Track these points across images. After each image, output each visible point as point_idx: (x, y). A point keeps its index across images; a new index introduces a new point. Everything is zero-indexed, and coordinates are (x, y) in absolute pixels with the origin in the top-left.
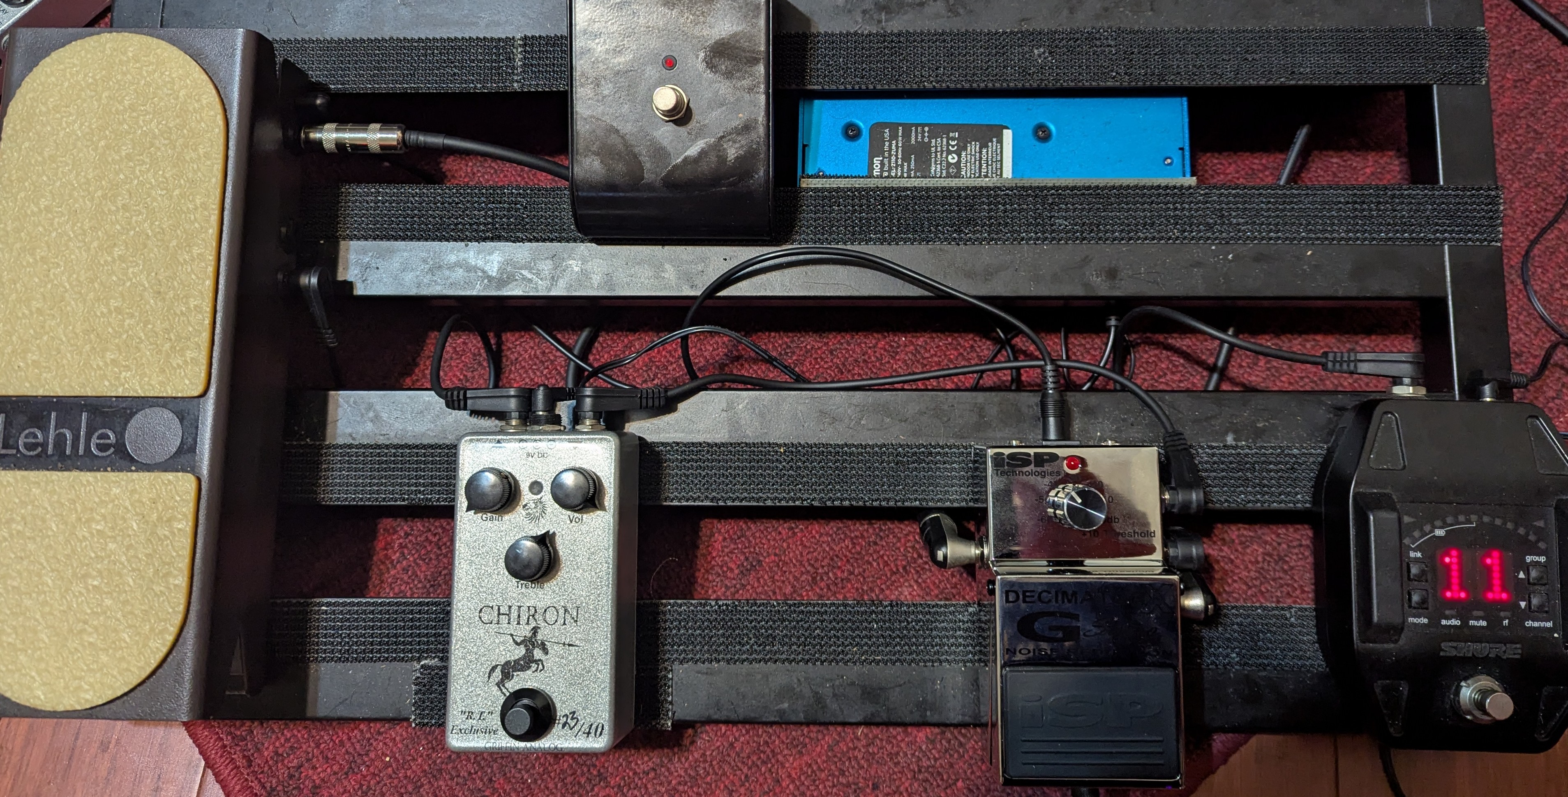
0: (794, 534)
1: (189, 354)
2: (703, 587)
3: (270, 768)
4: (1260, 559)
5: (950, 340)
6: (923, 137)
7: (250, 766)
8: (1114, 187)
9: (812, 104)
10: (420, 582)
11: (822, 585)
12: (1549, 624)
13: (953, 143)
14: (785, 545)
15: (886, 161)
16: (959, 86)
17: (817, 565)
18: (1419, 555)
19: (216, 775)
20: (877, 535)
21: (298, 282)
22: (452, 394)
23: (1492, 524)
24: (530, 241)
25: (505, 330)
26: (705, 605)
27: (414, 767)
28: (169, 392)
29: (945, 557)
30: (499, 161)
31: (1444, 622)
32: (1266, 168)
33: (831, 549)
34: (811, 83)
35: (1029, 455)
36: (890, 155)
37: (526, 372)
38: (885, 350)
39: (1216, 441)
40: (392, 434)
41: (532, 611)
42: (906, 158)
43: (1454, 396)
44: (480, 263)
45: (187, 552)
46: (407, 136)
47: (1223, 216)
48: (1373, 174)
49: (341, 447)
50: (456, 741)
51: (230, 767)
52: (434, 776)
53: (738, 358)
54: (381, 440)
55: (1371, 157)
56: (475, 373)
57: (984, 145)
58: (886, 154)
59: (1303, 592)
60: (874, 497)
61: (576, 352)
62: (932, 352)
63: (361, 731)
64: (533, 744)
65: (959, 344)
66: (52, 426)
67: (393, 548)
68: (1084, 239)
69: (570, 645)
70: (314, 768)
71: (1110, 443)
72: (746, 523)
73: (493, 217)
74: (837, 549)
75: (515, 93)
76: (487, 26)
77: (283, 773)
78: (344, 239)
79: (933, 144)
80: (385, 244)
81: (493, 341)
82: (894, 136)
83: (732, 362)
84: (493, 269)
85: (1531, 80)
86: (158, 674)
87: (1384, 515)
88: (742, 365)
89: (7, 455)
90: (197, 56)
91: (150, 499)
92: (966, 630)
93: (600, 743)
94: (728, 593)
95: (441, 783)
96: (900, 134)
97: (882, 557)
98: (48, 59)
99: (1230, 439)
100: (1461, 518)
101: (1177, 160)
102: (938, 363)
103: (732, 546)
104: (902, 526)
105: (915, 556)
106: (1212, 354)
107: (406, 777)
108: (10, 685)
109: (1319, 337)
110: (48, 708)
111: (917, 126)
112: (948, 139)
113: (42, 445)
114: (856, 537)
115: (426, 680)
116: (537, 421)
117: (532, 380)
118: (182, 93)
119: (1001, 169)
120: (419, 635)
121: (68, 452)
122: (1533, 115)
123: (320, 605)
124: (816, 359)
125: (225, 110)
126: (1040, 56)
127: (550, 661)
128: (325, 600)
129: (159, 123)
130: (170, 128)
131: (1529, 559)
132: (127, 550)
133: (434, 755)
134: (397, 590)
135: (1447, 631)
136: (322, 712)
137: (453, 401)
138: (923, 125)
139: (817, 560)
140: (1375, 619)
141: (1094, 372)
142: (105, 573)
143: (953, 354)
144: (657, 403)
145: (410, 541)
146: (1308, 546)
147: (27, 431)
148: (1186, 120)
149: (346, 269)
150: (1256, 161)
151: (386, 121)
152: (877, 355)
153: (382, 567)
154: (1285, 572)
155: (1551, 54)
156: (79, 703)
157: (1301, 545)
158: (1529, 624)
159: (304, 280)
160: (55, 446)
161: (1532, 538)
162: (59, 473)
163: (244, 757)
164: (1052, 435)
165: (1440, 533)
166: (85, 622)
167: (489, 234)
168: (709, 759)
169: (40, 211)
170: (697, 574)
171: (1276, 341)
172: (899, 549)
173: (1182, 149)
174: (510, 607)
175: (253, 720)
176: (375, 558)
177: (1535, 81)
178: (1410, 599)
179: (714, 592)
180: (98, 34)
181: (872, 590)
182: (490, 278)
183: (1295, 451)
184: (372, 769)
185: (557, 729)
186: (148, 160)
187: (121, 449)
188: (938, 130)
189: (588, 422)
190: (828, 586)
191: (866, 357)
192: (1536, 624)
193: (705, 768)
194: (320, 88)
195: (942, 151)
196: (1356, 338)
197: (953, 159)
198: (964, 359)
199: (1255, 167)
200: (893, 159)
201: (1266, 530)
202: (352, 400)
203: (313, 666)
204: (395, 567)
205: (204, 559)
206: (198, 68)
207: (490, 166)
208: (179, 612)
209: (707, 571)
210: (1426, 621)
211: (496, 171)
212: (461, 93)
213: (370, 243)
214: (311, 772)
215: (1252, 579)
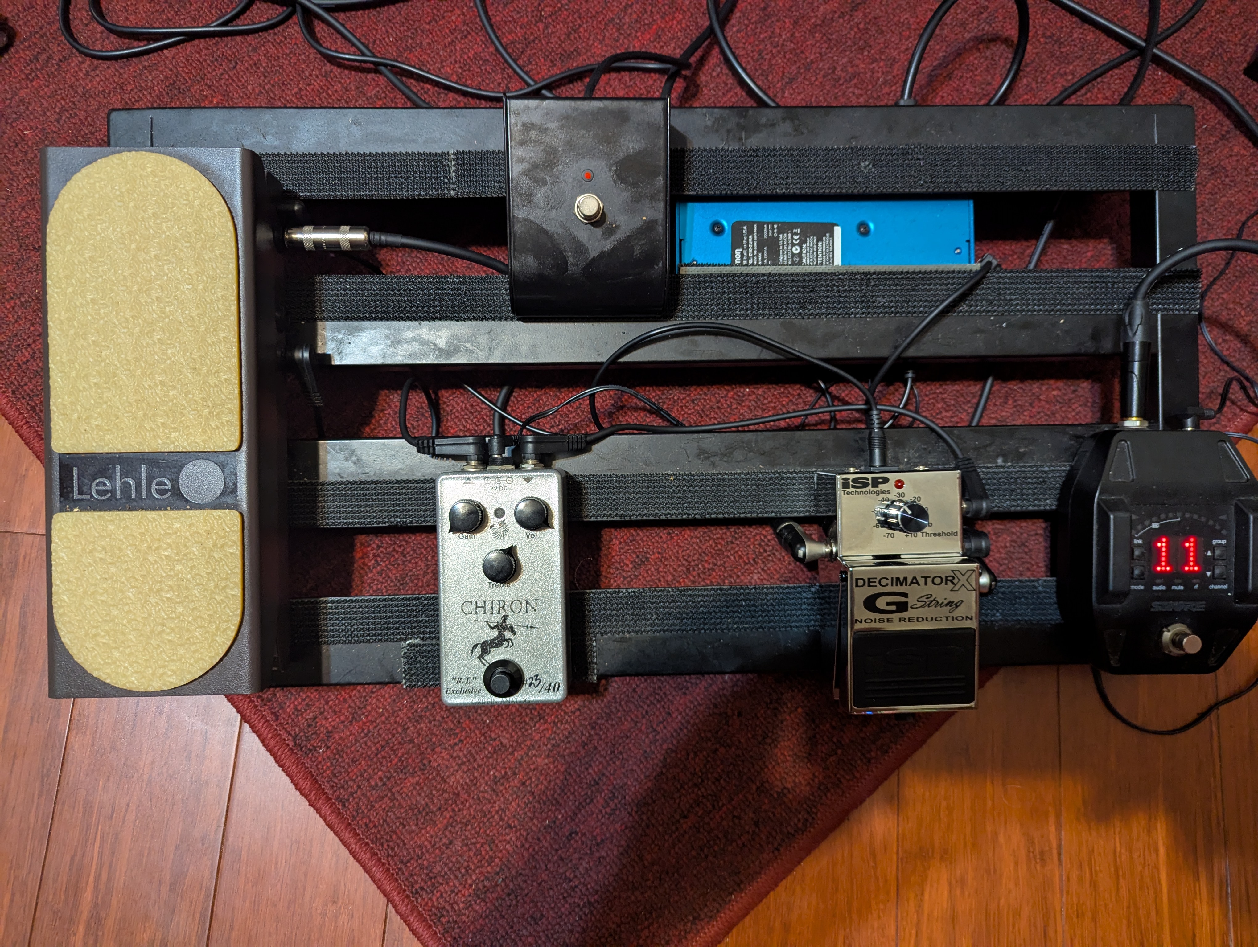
0: (672, 538)
1: (225, 418)
2: (606, 578)
3: (293, 720)
4: (1008, 545)
5: (782, 390)
6: (773, 233)
7: (277, 720)
8: (920, 272)
9: (686, 206)
10: (392, 581)
11: (695, 573)
12: (1225, 587)
13: (797, 237)
14: (665, 546)
15: (745, 252)
16: (803, 192)
17: (690, 559)
18: (1140, 542)
19: (253, 728)
20: (733, 536)
21: (293, 356)
22: (423, 443)
23: (1192, 518)
24: (470, 320)
25: (441, 388)
26: (619, 592)
27: (402, 716)
28: (211, 447)
29: (805, 554)
30: (423, 252)
31: (1155, 588)
32: (1015, 253)
33: (700, 547)
34: (689, 190)
35: (867, 479)
36: (748, 248)
37: (460, 420)
38: (734, 399)
39: (990, 463)
40: (372, 474)
41: (502, 604)
42: (760, 250)
43: (1158, 426)
44: (432, 338)
45: (239, 570)
46: (371, 236)
47: (1000, 294)
48: (1092, 256)
49: (333, 483)
50: (451, 700)
51: (262, 721)
52: (417, 721)
53: (622, 407)
54: (363, 478)
55: (1091, 244)
56: (420, 422)
57: (820, 239)
58: (745, 247)
59: (1038, 567)
60: (742, 511)
61: (499, 404)
62: (769, 399)
63: (359, 691)
64: (508, 699)
65: (789, 393)
66: (118, 477)
67: (368, 557)
68: (897, 313)
69: (531, 627)
70: (326, 719)
71: (921, 468)
72: (635, 531)
73: (440, 301)
74: (704, 547)
75: (452, 199)
76: (425, 142)
77: (302, 722)
78: (321, 320)
79: (781, 238)
80: (356, 323)
81: (433, 397)
82: (750, 232)
83: (618, 411)
84: (442, 343)
85: (1207, 183)
86: (224, 660)
87: (1121, 514)
88: (625, 413)
89: (82, 500)
90: (205, 171)
91: (205, 531)
92: (809, 604)
93: (558, 696)
94: (626, 582)
95: (422, 725)
96: (755, 230)
97: (737, 552)
98: (79, 175)
99: (1000, 461)
100: (1171, 515)
101: (965, 251)
102: (774, 408)
103: (627, 548)
104: (751, 529)
105: (762, 551)
106: (974, 397)
107: (396, 722)
108: (108, 674)
109: (1052, 382)
110: (142, 689)
111: (768, 223)
112: (793, 234)
113: (111, 491)
114: (718, 538)
115: (412, 655)
116: (495, 462)
117: (465, 427)
118: (197, 203)
119: (833, 257)
120: (403, 622)
121: (133, 496)
122: (1207, 211)
123: (326, 602)
124: (681, 407)
125: (233, 218)
126: (865, 168)
127: (517, 640)
128: (331, 599)
129: (180, 229)
130: (188, 233)
131: (1215, 542)
132: (192, 569)
133: (415, 706)
134: (375, 588)
135: (1156, 594)
136: (334, 681)
137: (424, 447)
138: (773, 223)
139: (689, 556)
140: (1111, 588)
141: (895, 412)
142: (175, 588)
143: (785, 401)
144: (575, 446)
145: (382, 552)
146: (1041, 535)
147: (97, 481)
148: (972, 218)
149: (324, 344)
150: (1007, 247)
151: (355, 225)
152: (728, 402)
153: (361, 571)
154: (1026, 553)
155: (1222, 163)
156: (165, 685)
157: (1037, 534)
158: (1212, 587)
159: (298, 355)
160: (121, 492)
161: (1218, 527)
162: (129, 513)
163: (272, 713)
164: (877, 463)
165: (1155, 526)
166: (164, 625)
167: (437, 315)
168: (618, 700)
169: (88, 303)
170: (602, 569)
171: (1020, 385)
172: (749, 546)
173: (968, 241)
174: (485, 602)
175: (276, 687)
176: (356, 565)
177: (1210, 185)
178: (1132, 573)
179: (615, 581)
180: (119, 152)
181: (731, 576)
182: (440, 350)
183: (1046, 469)
184: (370, 718)
185: (525, 687)
186: (173, 260)
187: (176, 492)
188: (784, 227)
189: (530, 461)
190: (699, 574)
191: (719, 405)
192: (1217, 587)
193: (616, 708)
194: (291, 196)
195: (788, 244)
196: (1078, 382)
197: (796, 250)
198: (794, 404)
199: (1007, 252)
200: (750, 250)
201: (1012, 524)
202: (338, 447)
203: (324, 647)
204: (372, 572)
205: (251, 574)
206: (207, 182)
207: (416, 256)
208: (237, 615)
209: (609, 567)
210: (1142, 587)
211: (421, 261)
212: (408, 199)
213: (342, 323)
214: (324, 722)
215: (1003, 559)
